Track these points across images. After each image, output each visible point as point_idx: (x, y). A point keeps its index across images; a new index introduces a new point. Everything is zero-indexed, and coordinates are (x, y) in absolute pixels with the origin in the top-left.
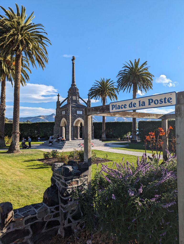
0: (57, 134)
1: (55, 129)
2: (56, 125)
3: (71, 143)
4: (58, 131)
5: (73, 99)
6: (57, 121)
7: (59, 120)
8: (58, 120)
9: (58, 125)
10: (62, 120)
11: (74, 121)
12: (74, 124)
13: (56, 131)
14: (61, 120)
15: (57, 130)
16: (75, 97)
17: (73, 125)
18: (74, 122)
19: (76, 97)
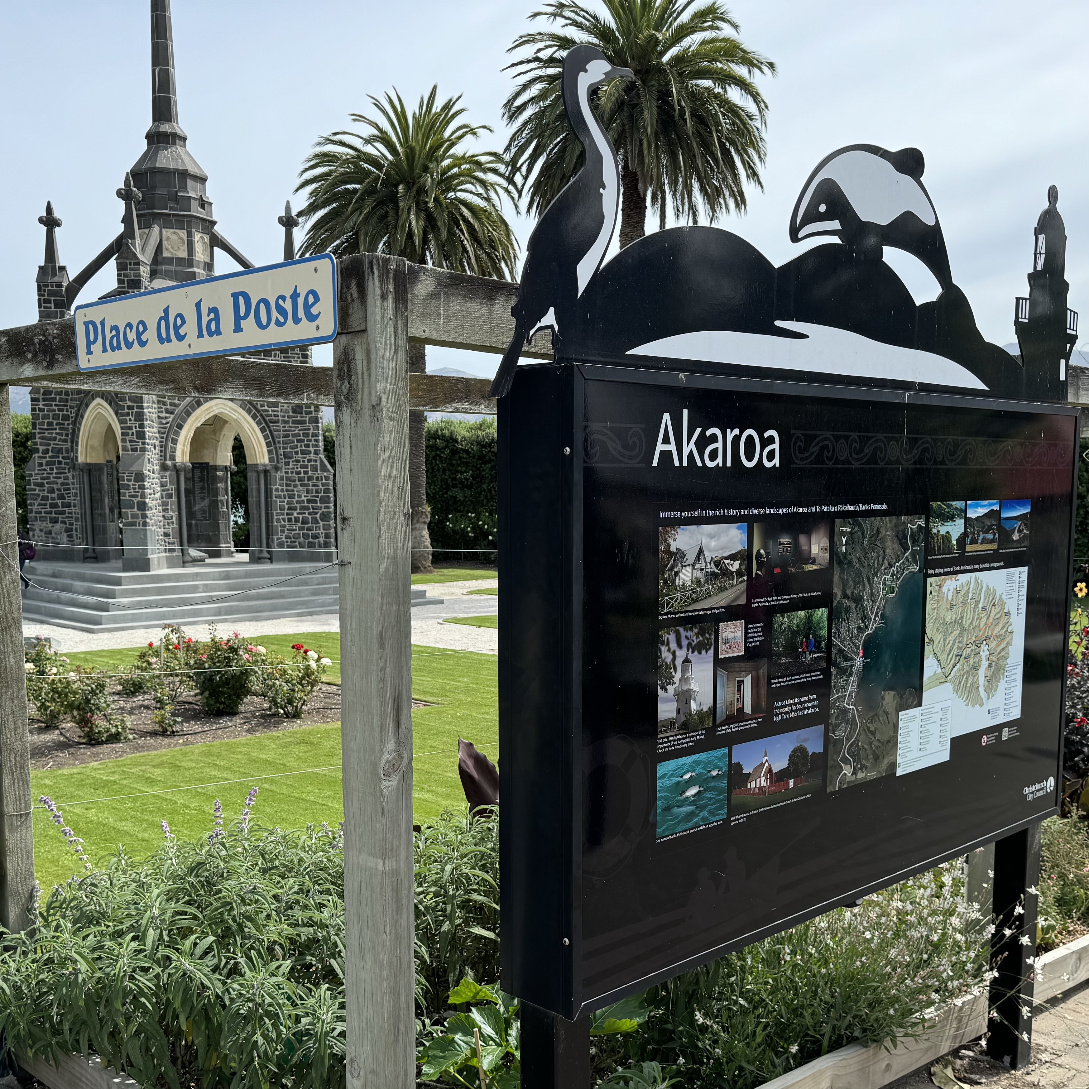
0: (55, 521)
1: (42, 485)
2: (46, 452)
3: (160, 591)
4: (61, 497)
5: (166, 254)
6: (50, 424)
7: (66, 418)
8: (56, 417)
9: (60, 451)
10: (89, 414)
11: (180, 427)
12: (179, 447)
13: (45, 498)
14: (79, 416)
15: (52, 491)
16: (183, 234)
17: (173, 458)
18: (183, 432)
19: (190, 235)
